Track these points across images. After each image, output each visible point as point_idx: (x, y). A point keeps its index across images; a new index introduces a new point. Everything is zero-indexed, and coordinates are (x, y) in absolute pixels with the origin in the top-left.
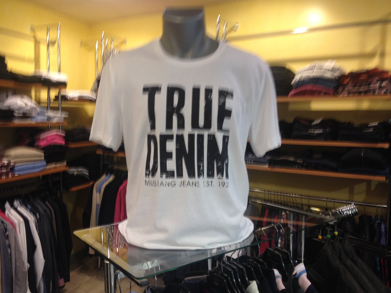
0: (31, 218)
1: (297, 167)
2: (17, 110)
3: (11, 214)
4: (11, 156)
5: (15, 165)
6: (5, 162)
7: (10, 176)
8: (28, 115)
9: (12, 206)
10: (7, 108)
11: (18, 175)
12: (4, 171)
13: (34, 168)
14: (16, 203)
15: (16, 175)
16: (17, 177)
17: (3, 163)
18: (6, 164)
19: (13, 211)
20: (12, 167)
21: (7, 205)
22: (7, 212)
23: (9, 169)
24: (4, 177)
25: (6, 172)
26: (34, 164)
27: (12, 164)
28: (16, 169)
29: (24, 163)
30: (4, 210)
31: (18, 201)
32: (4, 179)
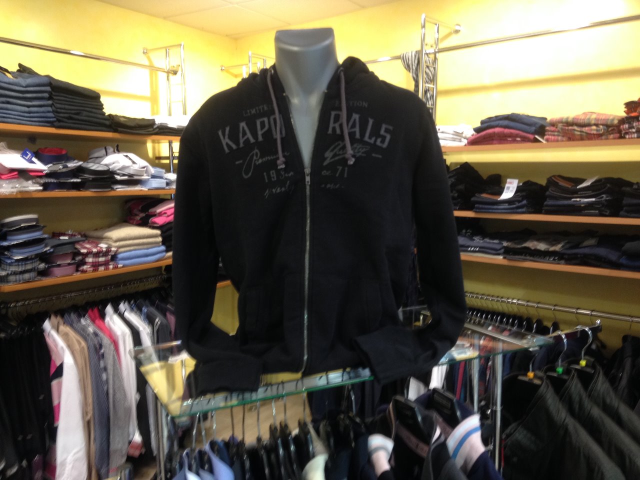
0: (144, 329)
1: (552, 259)
2: (119, 170)
3: (113, 322)
4: (111, 239)
5: (117, 251)
6: (103, 246)
7: (111, 267)
8: (136, 177)
9: (116, 310)
10: (105, 168)
11: (122, 266)
12: (102, 259)
13: (147, 255)
14: (123, 307)
15: (119, 266)
16: (120, 268)
17: (101, 248)
18: (104, 249)
19: (116, 318)
20: (113, 254)
21: (109, 309)
22: (107, 319)
23: (110, 257)
24: (102, 268)
25: (105, 261)
26: (148, 249)
27: (113, 249)
28: (120, 256)
29: (132, 248)
30: (103, 316)
31: (126, 303)
32: (101, 271)
